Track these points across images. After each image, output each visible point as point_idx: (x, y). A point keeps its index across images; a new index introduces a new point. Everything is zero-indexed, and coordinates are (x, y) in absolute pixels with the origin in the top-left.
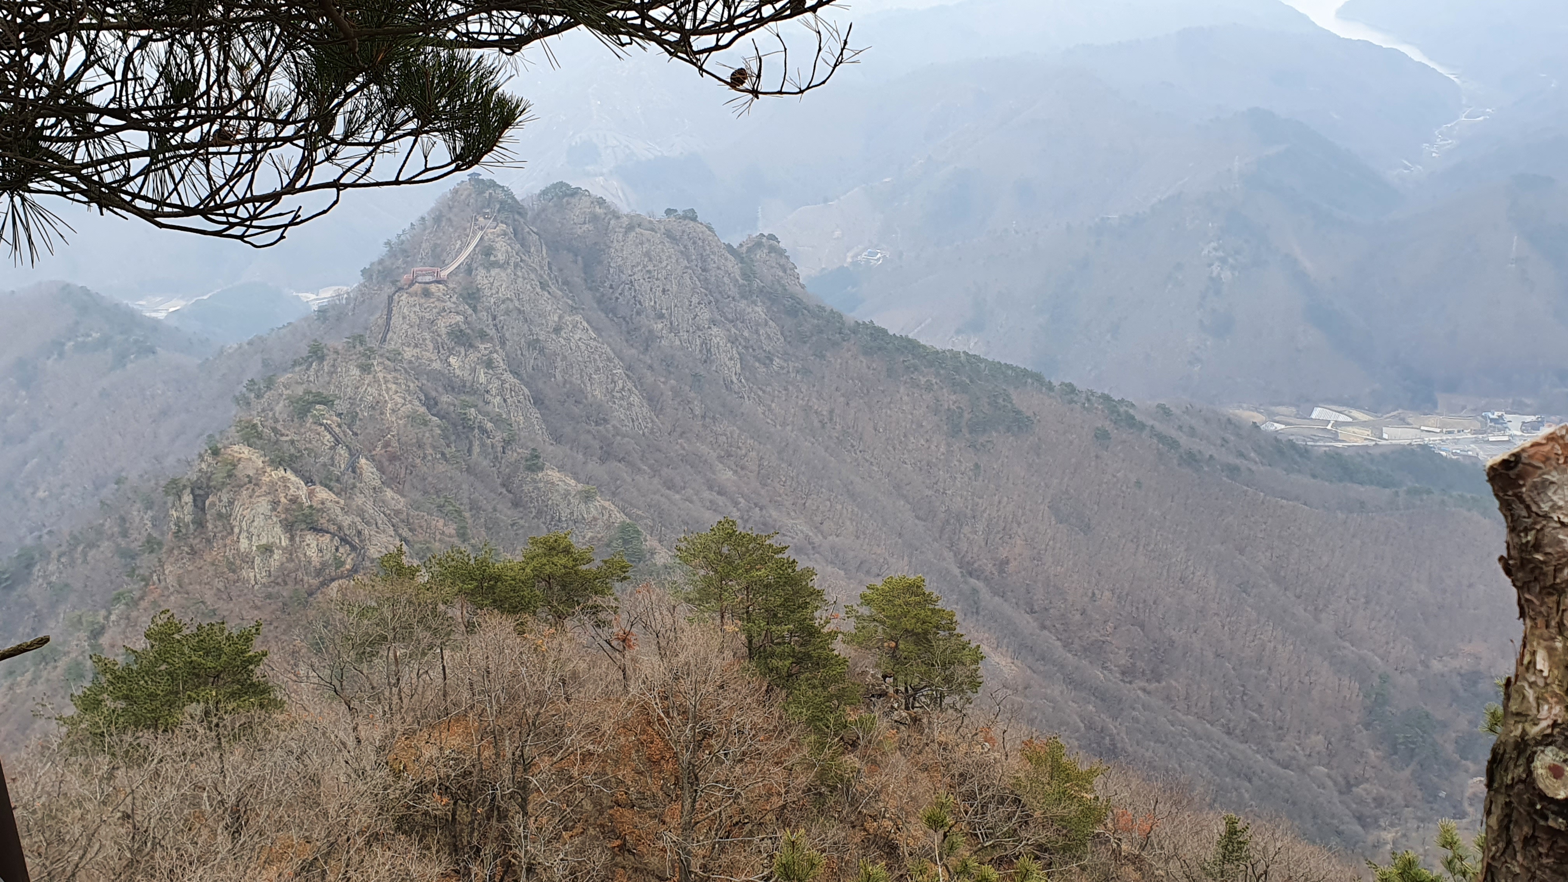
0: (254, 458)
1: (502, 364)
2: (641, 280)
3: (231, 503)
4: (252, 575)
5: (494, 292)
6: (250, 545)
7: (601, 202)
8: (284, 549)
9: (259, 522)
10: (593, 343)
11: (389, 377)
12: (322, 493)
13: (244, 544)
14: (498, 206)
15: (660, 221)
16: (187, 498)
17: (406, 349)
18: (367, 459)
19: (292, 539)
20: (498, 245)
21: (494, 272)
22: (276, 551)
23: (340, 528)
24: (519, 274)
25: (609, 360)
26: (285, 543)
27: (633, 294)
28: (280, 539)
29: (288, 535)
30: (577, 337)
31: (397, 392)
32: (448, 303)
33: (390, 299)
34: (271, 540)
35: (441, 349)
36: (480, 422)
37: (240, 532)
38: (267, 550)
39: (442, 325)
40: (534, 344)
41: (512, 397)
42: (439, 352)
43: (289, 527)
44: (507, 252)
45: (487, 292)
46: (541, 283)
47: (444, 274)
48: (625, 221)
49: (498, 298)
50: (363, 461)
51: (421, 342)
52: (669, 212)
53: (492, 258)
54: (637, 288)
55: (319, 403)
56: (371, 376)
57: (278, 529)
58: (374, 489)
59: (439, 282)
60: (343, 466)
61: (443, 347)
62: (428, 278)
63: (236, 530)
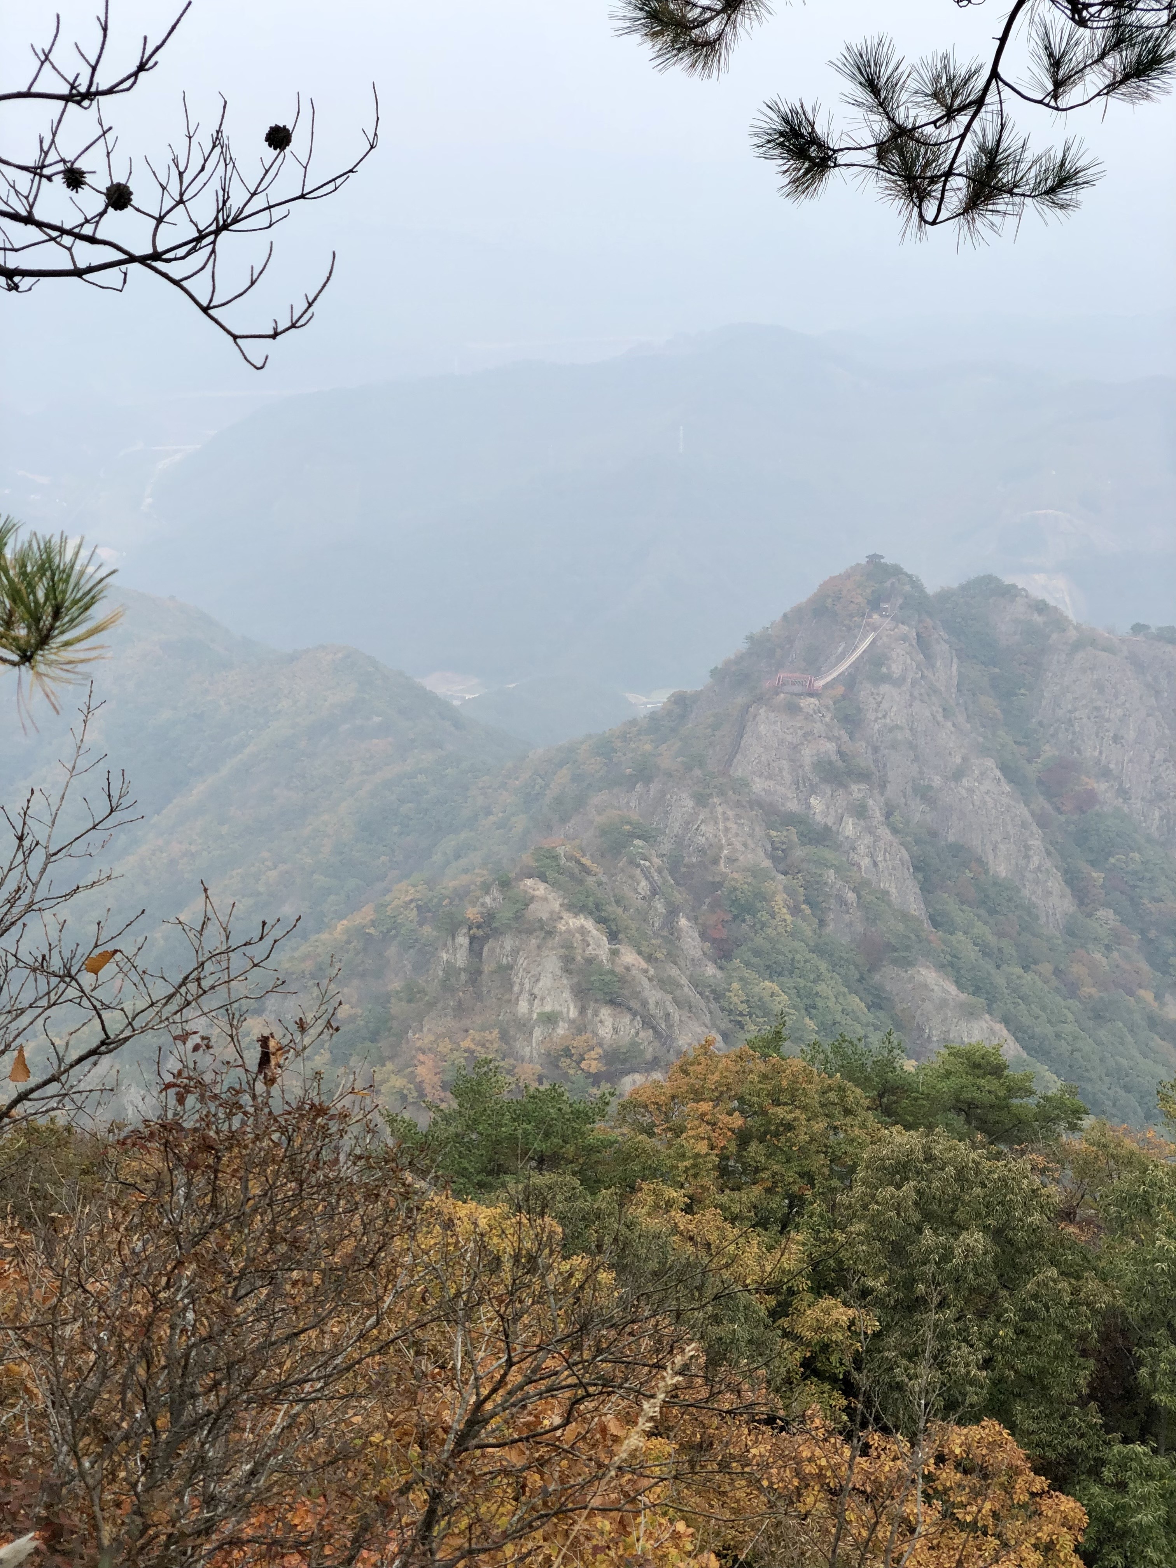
0: (550, 897)
1: (878, 815)
2: (1085, 720)
3: (515, 952)
4: (528, 1049)
5: (880, 715)
6: (531, 1011)
7: (1041, 607)
8: (572, 1022)
9: (546, 982)
10: (1005, 800)
11: (730, 813)
12: (629, 957)
13: (523, 1007)
14: (900, 601)
15: (1123, 641)
16: (463, 940)
17: (757, 779)
18: (689, 919)
19: (582, 1011)
20: (894, 654)
21: (885, 688)
22: (561, 1024)
23: (645, 1004)
24: (916, 693)
25: (1024, 825)
26: (573, 1013)
27: (1070, 737)
28: (568, 1009)
29: (579, 1004)
30: (984, 788)
31: (737, 835)
32: (819, 725)
33: (746, 708)
34: (557, 1008)
35: (801, 785)
36: (839, 890)
37: (521, 992)
38: (550, 1019)
39: (808, 755)
40: (925, 793)
41: (885, 860)
42: (797, 788)
43: (581, 994)
44: (905, 663)
45: (871, 716)
46: (944, 710)
47: (820, 683)
48: (1072, 634)
49: (885, 725)
50: (683, 922)
51: (776, 772)
52: (1138, 628)
53: (884, 670)
54: (1077, 729)
55: (639, 838)
56: (707, 810)
57: (567, 995)
58: (693, 960)
59: (811, 695)
60: (657, 925)
61: (804, 783)
62: (797, 689)
63: (516, 988)
